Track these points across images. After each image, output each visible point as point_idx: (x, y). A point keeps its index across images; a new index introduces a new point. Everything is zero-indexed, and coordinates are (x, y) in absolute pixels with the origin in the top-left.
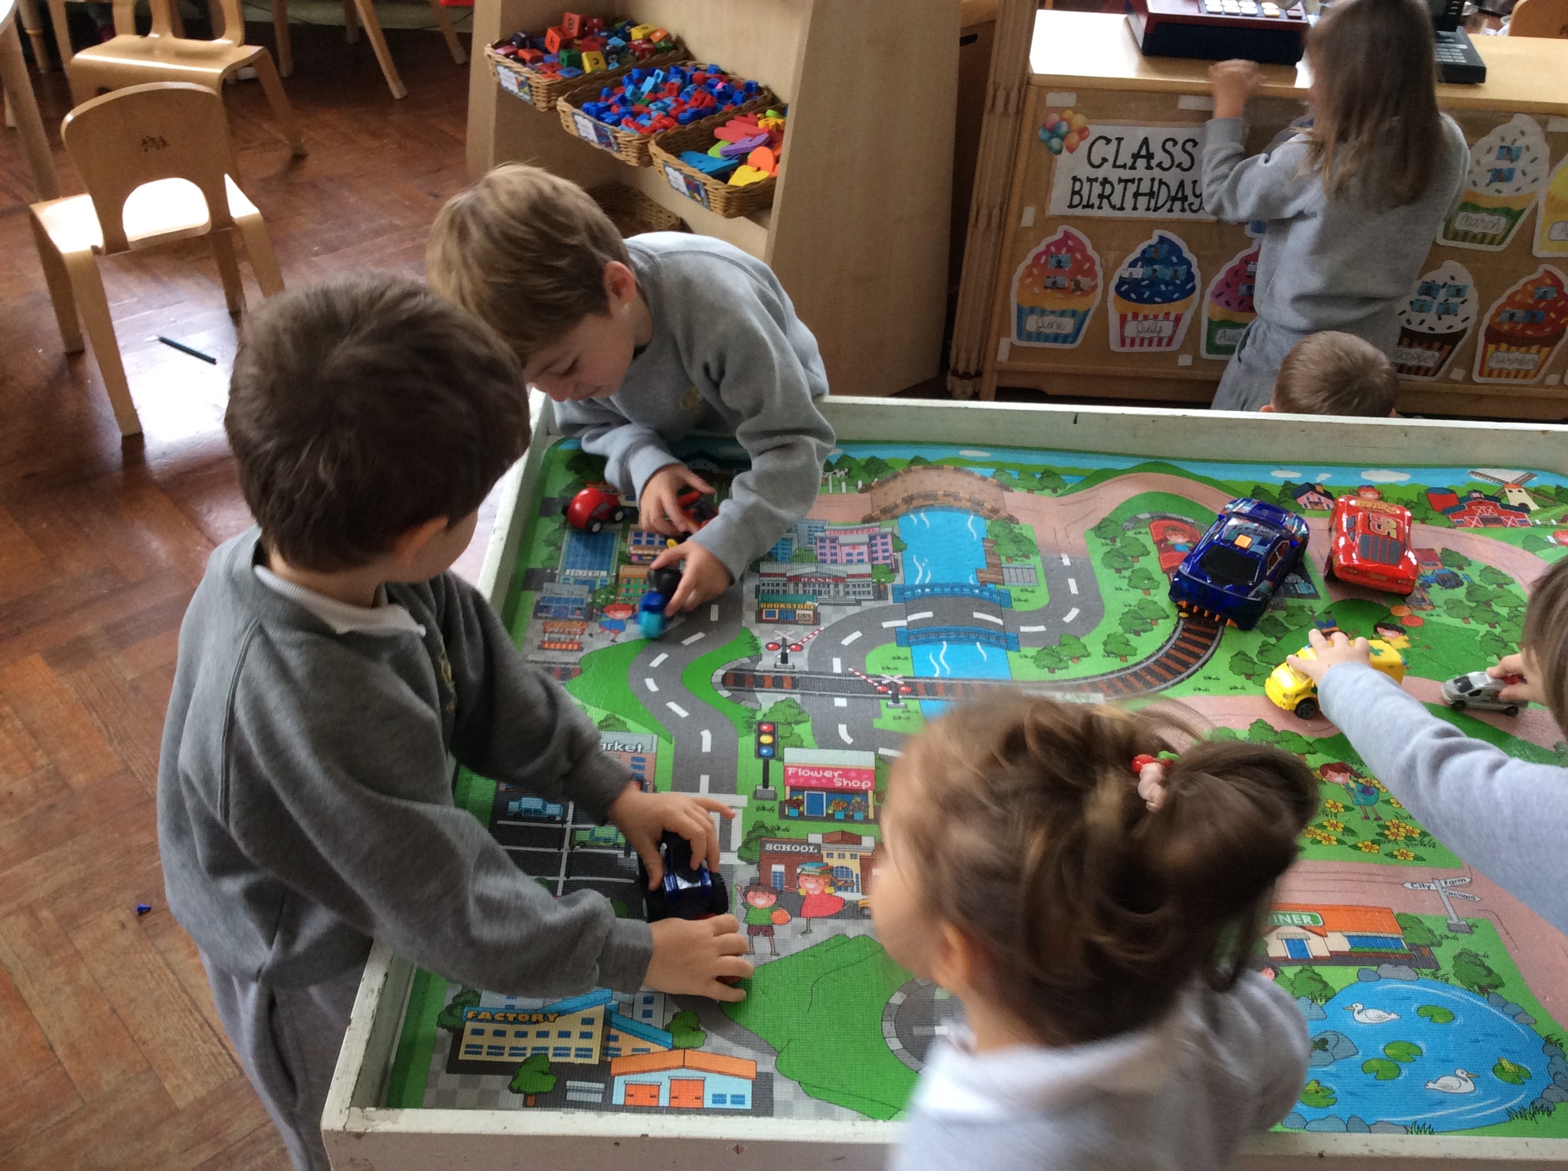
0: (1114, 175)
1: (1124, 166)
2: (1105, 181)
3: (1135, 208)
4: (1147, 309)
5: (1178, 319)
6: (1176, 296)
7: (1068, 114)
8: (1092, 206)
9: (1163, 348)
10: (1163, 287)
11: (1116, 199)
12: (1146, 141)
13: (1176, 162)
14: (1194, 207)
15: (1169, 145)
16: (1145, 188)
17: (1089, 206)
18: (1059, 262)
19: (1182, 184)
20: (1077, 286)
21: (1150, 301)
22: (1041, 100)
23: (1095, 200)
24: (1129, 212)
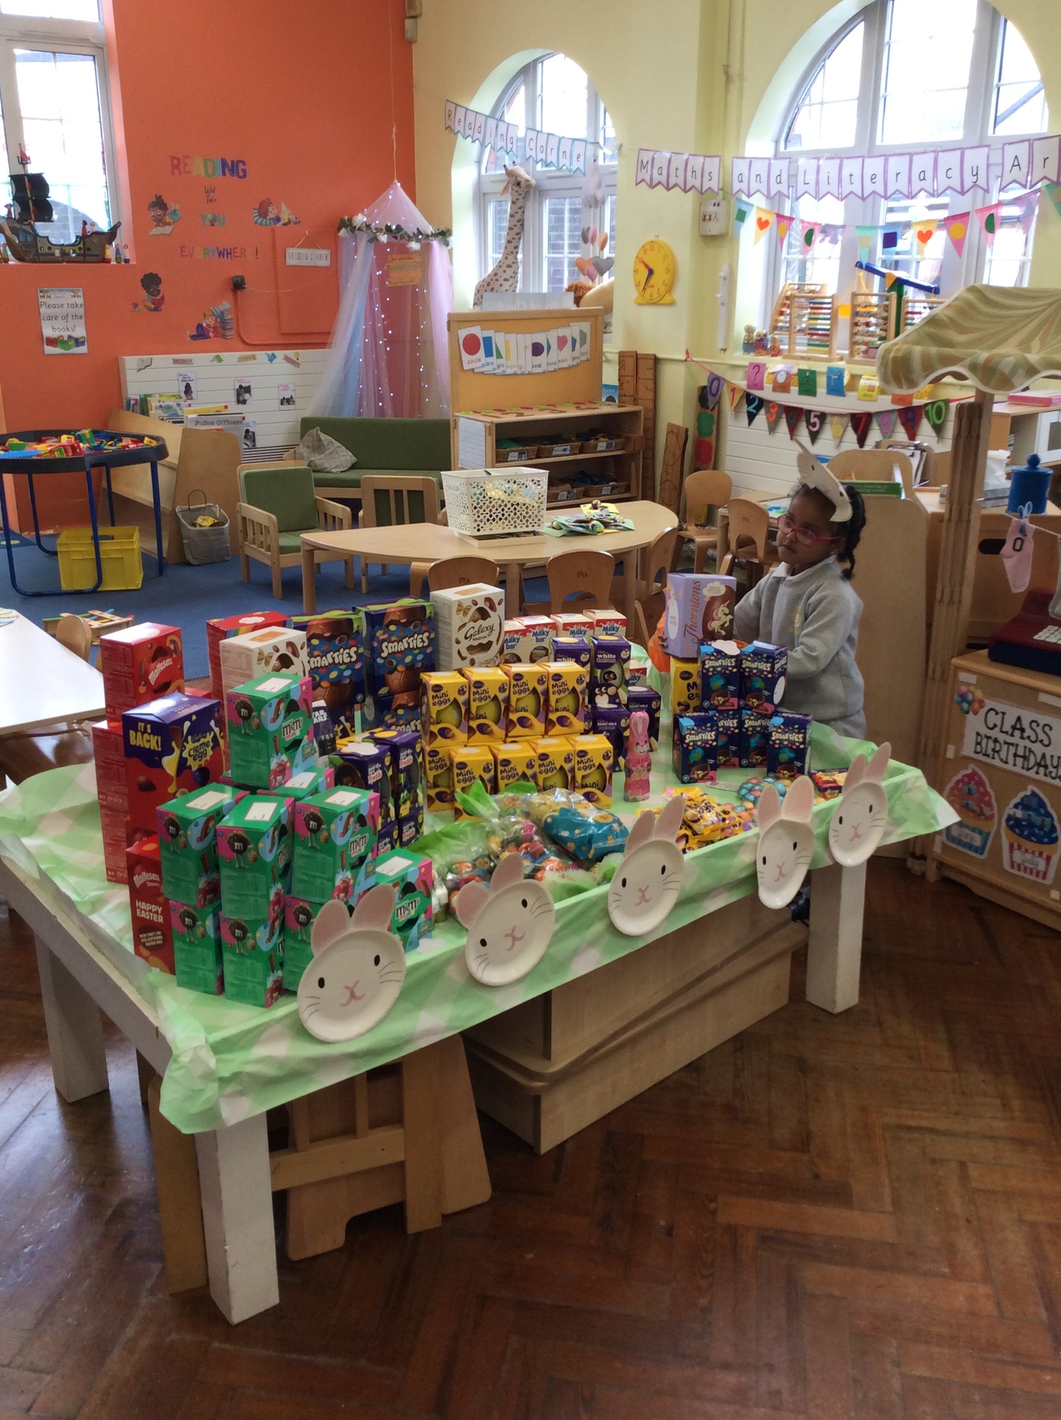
0: (1002, 737)
1: (1006, 733)
2: (996, 741)
3: (1015, 765)
4: (1027, 844)
5: (1048, 859)
6: (1046, 840)
7: (972, 688)
8: (988, 756)
9: (1040, 880)
10: (1036, 831)
11: (1003, 755)
12: (1019, 719)
13: (1040, 738)
14: (1053, 775)
15: (1034, 725)
16: (1020, 752)
17: (986, 755)
18: (970, 790)
19: (1044, 756)
20: (981, 814)
21: (1028, 838)
22: (956, 675)
23: (990, 752)
24: (1009, 767)
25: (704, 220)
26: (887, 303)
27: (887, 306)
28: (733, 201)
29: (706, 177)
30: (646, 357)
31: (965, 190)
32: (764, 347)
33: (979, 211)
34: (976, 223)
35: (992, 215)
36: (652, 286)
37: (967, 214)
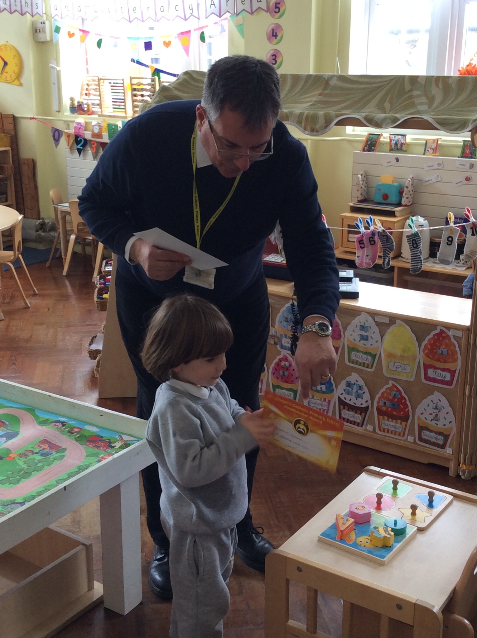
25: (36, 32)
26: (153, 83)
27: (153, 85)
28: (53, 20)
29: (34, 6)
30: (7, 116)
31: (187, 18)
32: (83, 110)
33: (195, 30)
34: (195, 37)
35: (203, 33)
36: (7, 72)
37: (189, 32)
